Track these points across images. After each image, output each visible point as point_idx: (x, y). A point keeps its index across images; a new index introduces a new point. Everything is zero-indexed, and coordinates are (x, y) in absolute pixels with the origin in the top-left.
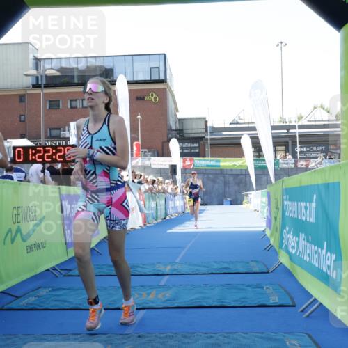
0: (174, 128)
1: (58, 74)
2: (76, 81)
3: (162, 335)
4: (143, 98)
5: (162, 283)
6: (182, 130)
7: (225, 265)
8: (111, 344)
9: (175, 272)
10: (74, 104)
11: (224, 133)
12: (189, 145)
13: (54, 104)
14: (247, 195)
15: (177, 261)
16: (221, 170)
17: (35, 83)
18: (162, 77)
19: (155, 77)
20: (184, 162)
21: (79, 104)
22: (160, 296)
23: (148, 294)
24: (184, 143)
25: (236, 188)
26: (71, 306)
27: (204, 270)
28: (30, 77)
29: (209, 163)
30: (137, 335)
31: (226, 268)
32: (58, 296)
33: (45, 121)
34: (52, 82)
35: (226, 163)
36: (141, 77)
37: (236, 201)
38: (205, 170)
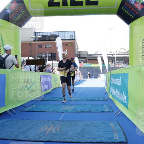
0: (77, 54)
1: (41, 37)
2: (47, 39)
3: (70, 121)
4: (68, 45)
5: (71, 104)
6: (80, 55)
7: (92, 98)
8: (54, 124)
9: (76, 100)
10: (46, 46)
11: (93, 56)
12: (82, 59)
13: (40, 46)
14: (100, 75)
15: (77, 96)
16: (92, 67)
17: (34, 40)
18: (74, 38)
19: (71, 38)
20: (80, 65)
21: (48, 46)
22: (70, 108)
23: (67, 107)
24: (80, 59)
25: (96, 73)
26: (42, 111)
27: (85, 100)
28: (33, 38)
29: (88, 65)
30: (62, 121)
31: (92, 99)
32: (39, 107)
33: (37, 51)
34: (40, 40)
35: (93, 65)
36: (67, 38)
37: (96, 77)
38: (87, 67)
